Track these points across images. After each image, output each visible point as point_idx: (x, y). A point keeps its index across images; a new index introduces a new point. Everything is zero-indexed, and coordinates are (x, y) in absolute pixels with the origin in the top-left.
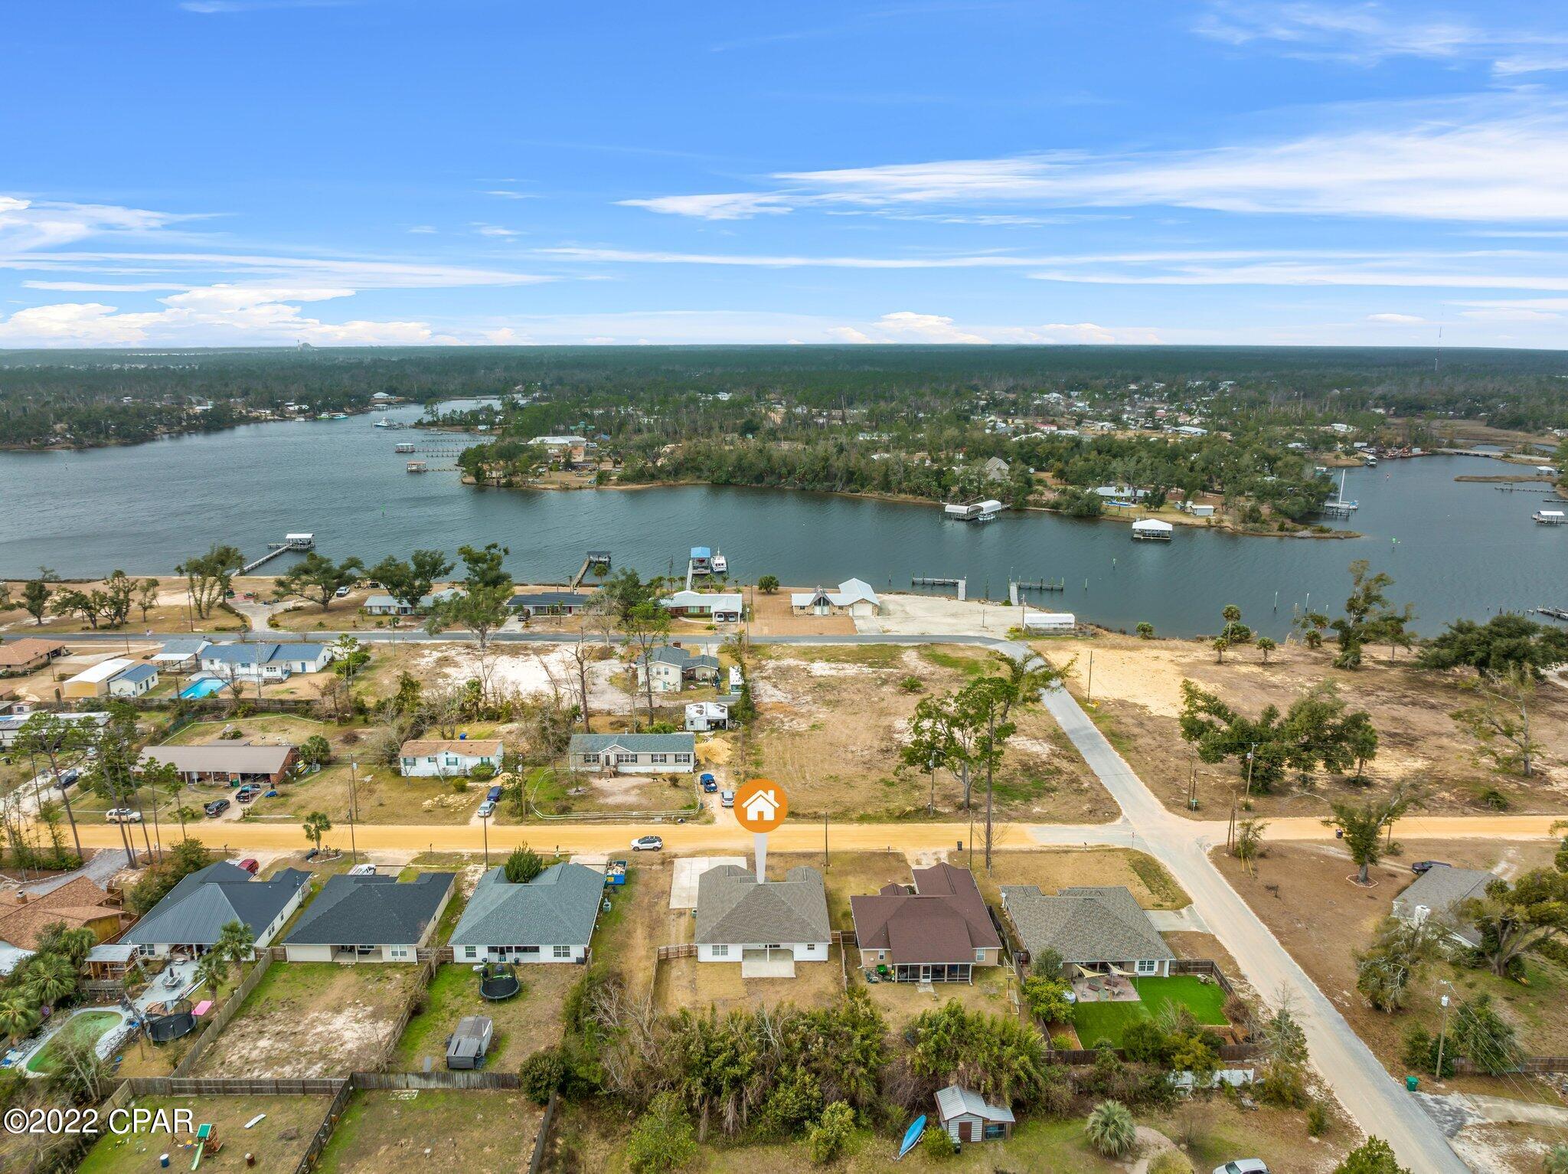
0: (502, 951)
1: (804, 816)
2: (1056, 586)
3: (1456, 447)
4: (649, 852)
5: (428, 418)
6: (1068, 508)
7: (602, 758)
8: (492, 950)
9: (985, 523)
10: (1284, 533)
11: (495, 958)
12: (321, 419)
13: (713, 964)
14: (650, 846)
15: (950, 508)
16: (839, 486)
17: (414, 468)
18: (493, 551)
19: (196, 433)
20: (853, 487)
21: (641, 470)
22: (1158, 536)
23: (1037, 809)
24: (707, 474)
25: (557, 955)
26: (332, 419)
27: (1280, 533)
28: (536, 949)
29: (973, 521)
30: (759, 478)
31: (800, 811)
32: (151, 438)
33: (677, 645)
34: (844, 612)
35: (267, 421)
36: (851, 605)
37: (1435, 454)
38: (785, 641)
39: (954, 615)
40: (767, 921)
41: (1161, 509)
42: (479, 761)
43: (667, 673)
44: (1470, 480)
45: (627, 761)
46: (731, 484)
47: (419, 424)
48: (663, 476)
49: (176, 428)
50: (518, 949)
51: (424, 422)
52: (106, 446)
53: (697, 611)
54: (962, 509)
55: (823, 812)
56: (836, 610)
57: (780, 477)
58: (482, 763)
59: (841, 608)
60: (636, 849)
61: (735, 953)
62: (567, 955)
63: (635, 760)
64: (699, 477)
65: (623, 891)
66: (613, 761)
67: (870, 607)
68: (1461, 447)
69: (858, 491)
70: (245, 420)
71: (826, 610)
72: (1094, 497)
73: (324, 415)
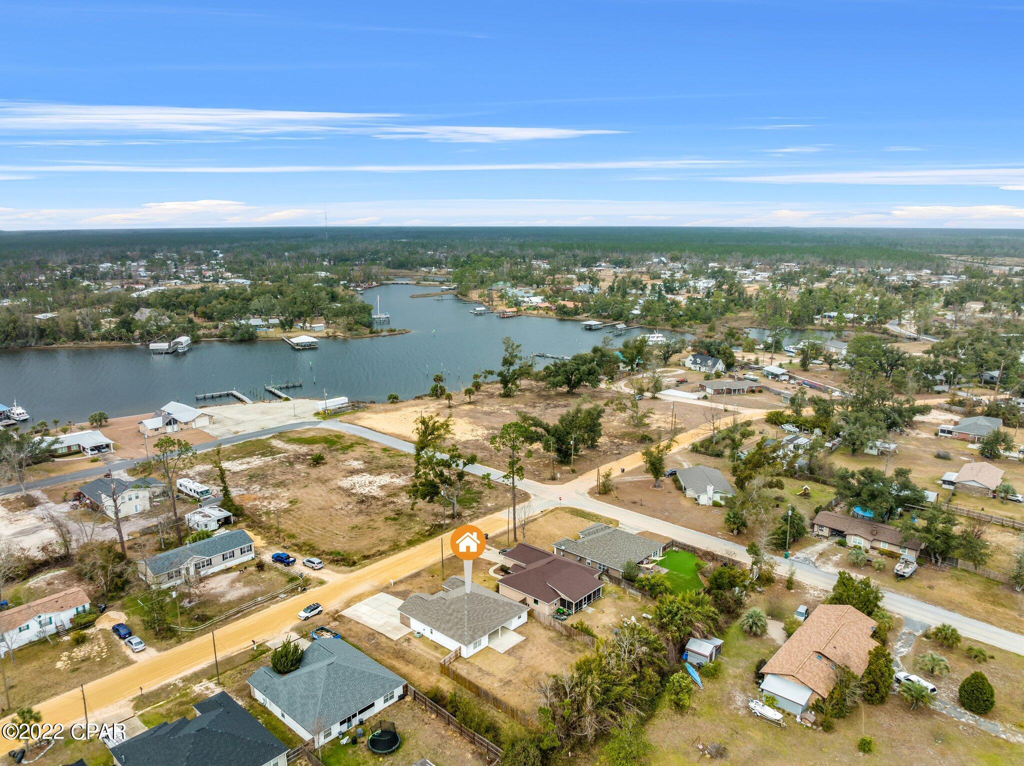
0: (349, 720)
1: (374, 555)
2: (297, 384)
3: (390, 280)
4: (317, 617)
6: (232, 336)
7: (183, 571)
8: (343, 723)
9: (184, 353)
10: (373, 335)
11: (345, 728)
13: (475, 656)
14: (316, 611)
15: (153, 346)
22: (305, 346)
25: (386, 701)
27: (371, 335)
28: (373, 705)
29: (174, 353)
31: (366, 553)
34: (189, 426)
36: (194, 420)
37: (382, 284)
39: (263, 413)
40: (489, 612)
41: (292, 330)
42: (74, 612)
43: (137, 497)
44: (418, 296)
45: (203, 566)
50: (361, 712)
53: (65, 451)
54: (164, 346)
55: (382, 548)
56: (185, 427)
58: (78, 613)
59: (186, 423)
60: (307, 618)
61: (485, 641)
62: (392, 697)
63: (210, 563)
67: (208, 418)
68: (393, 280)
71: (176, 428)
72: (249, 326)
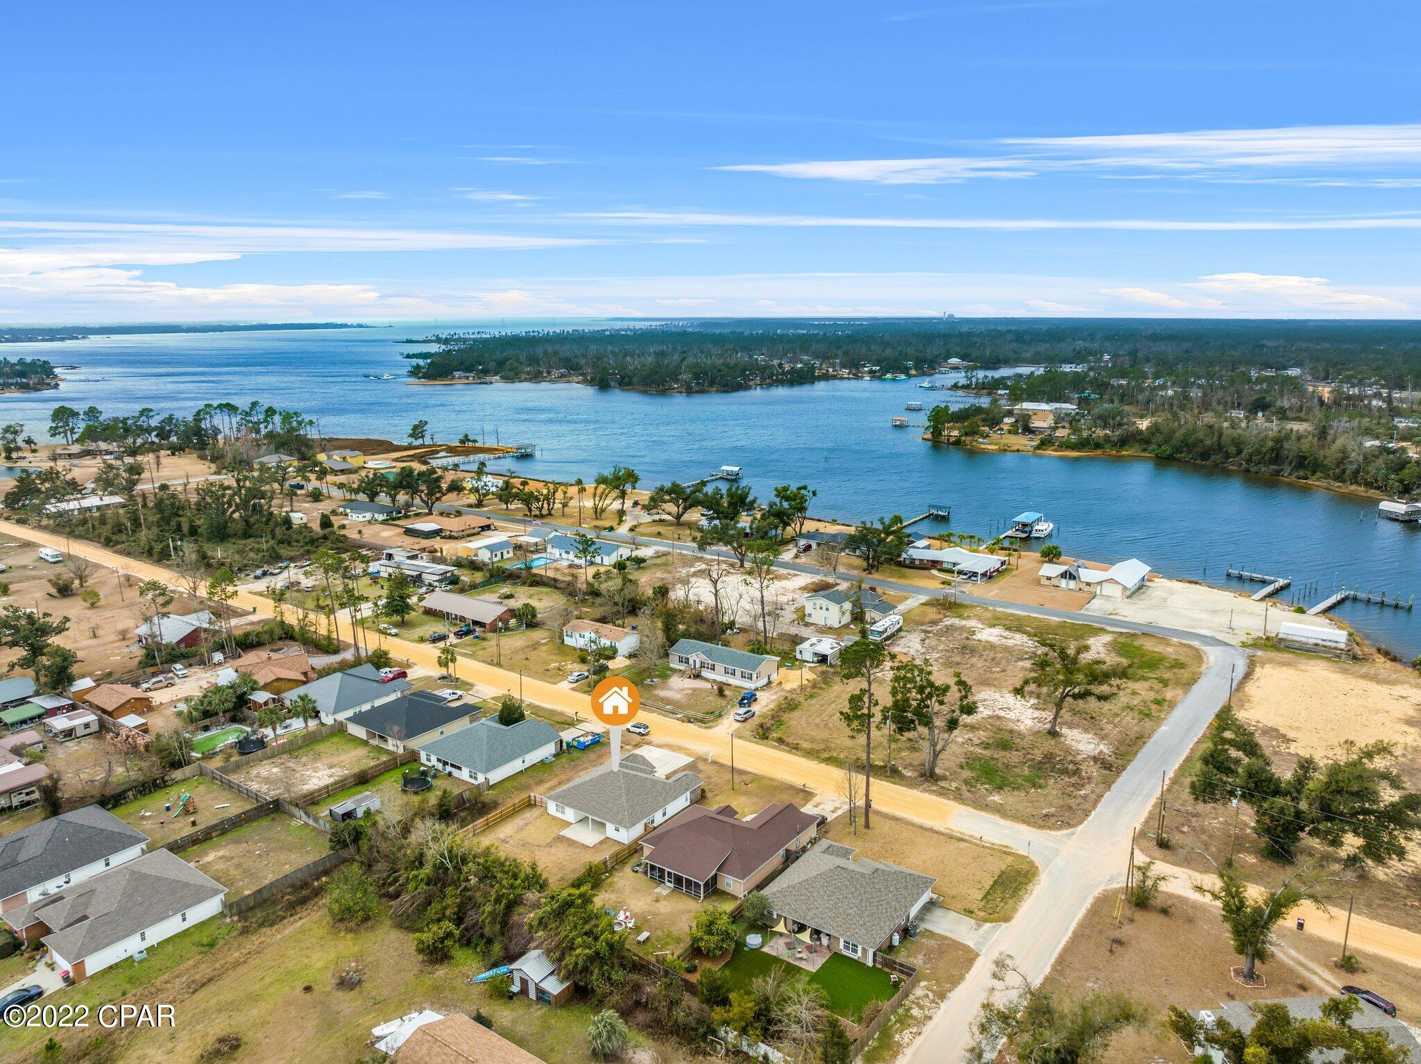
0: (445, 763)
5: (963, 382)
7: (691, 662)
8: (439, 760)
11: (440, 766)
12: (885, 379)
13: (554, 818)
15: (1385, 505)
16: (1287, 470)
17: (898, 423)
18: (803, 492)
19: (783, 386)
20: (1301, 473)
21: (1087, 439)
23: (996, 798)
24: (1154, 446)
25: (471, 776)
26: (894, 380)
28: (459, 768)
30: (1205, 455)
32: (748, 388)
33: (873, 589)
34: (1091, 589)
35: (842, 378)
38: (991, 605)
40: (599, 797)
42: (609, 644)
43: (827, 609)
45: (708, 668)
46: (1175, 459)
47: (955, 387)
48: (1108, 445)
49: (768, 381)
50: (452, 765)
51: (960, 384)
52: (708, 392)
54: (1400, 508)
56: (1074, 585)
57: (1227, 456)
58: (610, 646)
59: (1088, 584)
61: (570, 815)
62: (476, 778)
63: (713, 668)
64: (1145, 450)
65: (576, 754)
66: (698, 665)
67: (1120, 588)
69: (1306, 478)
70: (826, 377)
73: (889, 376)
